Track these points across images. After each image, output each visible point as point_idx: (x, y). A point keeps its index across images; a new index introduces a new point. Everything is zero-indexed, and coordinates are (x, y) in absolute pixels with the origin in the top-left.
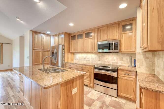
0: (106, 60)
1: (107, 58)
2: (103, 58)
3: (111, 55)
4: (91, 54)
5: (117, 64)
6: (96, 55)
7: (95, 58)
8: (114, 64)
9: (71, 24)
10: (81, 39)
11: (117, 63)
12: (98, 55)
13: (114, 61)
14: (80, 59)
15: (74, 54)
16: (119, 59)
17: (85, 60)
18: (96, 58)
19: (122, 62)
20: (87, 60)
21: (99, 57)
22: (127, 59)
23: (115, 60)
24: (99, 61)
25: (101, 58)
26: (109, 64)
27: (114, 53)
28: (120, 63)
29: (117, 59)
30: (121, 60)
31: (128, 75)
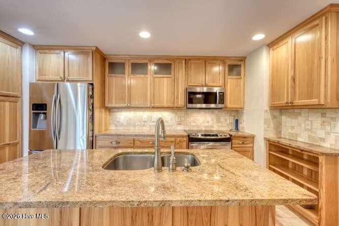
0: (194, 122)
1: (195, 118)
2: (187, 120)
3: (203, 113)
4: (162, 111)
5: (212, 129)
6: (174, 113)
7: (171, 119)
8: (207, 129)
9: (145, 35)
10: (142, 76)
11: (212, 127)
12: (178, 113)
13: (208, 124)
14: (130, 123)
15: (109, 111)
16: (215, 120)
17: (144, 126)
18: (174, 120)
19: (219, 124)
20: (150, 126)
21: (180, 117)
22: (226, 120)
23: (208, 122)
24: (181, 124)
25: (183, 119)
26: (198, 129)
27: (208, 110)
28: (217, 127)
29: (212, 120)
30: (218, 121)
31: (243, 143)
